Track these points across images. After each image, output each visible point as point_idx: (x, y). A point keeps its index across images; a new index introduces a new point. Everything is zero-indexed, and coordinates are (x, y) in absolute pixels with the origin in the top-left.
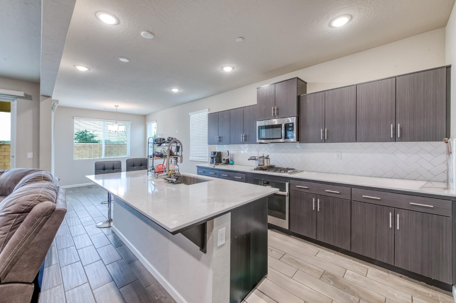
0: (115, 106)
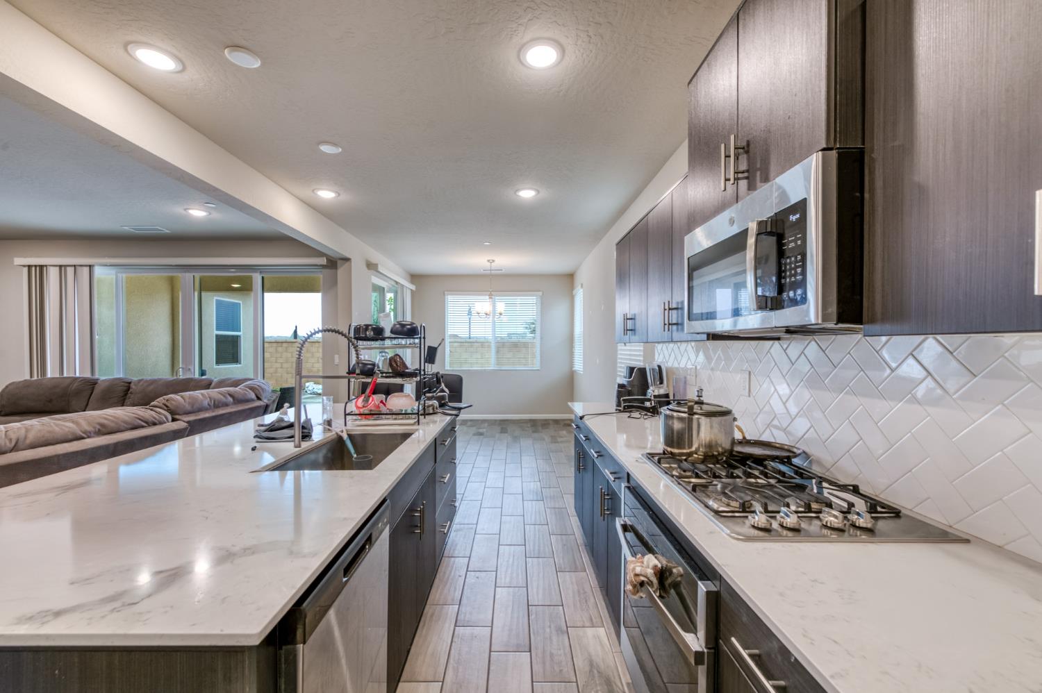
0: (489, 261)
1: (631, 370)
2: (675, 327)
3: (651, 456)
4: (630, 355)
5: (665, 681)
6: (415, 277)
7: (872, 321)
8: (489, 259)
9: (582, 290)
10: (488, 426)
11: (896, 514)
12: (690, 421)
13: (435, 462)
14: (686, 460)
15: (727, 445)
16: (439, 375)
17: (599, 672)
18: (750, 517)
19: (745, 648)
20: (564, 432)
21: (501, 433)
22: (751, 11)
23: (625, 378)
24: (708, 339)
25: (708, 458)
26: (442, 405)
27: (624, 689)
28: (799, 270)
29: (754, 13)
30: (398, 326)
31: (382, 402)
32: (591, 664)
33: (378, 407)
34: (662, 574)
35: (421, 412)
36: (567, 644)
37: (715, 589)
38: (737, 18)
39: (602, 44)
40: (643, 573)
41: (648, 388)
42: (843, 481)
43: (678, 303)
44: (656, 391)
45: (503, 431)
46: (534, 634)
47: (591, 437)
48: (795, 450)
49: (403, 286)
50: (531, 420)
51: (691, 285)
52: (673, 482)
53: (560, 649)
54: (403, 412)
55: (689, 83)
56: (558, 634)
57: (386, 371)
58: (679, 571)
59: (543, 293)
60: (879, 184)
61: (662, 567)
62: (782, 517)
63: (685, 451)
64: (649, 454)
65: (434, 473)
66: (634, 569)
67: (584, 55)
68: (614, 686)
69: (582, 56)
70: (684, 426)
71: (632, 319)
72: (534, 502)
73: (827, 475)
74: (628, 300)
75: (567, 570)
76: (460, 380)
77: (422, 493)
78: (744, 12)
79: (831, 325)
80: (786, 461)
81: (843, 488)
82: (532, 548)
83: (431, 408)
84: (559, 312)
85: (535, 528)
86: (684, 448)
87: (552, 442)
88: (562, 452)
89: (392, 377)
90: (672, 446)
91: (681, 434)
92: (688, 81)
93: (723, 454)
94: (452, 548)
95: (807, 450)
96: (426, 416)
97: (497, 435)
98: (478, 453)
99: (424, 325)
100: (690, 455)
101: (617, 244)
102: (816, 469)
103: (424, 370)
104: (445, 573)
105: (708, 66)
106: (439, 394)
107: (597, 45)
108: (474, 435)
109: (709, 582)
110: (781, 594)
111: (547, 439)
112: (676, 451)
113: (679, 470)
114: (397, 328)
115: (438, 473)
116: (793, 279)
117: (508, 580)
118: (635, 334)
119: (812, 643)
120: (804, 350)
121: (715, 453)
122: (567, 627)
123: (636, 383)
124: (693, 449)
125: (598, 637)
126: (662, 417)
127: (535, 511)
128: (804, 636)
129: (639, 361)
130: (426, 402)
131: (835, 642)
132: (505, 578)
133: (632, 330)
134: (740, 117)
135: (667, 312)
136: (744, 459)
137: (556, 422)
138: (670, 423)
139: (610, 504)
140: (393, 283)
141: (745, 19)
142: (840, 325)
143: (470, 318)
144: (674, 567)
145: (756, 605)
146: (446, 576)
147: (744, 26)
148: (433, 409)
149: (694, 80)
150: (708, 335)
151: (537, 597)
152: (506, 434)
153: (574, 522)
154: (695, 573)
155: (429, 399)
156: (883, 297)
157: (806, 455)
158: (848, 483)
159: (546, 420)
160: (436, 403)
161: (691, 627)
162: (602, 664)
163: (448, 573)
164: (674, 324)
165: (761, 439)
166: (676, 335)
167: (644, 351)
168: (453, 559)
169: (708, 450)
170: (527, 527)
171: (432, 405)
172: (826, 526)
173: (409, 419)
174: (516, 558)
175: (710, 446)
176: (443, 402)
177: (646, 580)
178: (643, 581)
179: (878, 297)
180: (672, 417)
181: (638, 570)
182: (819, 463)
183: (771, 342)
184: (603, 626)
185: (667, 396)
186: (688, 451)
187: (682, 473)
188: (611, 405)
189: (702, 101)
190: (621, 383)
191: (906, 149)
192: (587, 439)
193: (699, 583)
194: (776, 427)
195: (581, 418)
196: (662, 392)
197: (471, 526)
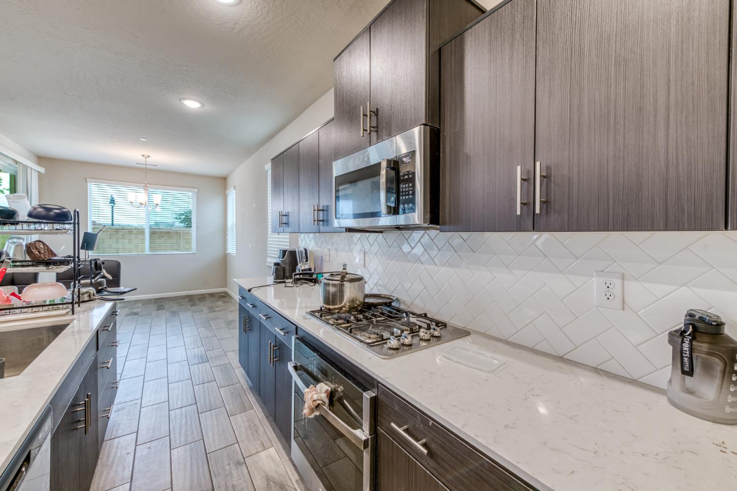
0: (143, 156)
1: (284, 252)
2: (321, 223)
3: (312, 313)
4: (278, 241)
5: (321, 467)
6: (41, 159)
7: (444, 224)
8: (143, 154)
9: (234, 191)
10: (142, 305)
11: (445, 325)
12: (342, 286)
13: (97, 349)
14: (338, 312)
15: (361, 300)
16: (98, 262)
17: (274, 482)
18: (388, 343)
19: (400, 427)
20: (220, 303)
21: (157, 310)
22: (379, 28)
23: (280, 258)
24: (346, 231)
25: (351, 309)
26: (99, 291)
27: (294, 486)
28: (411, 192)
29: (381, 30)
30: (40, 210)
31: (13, 294)
32: (268, 479)
33: (8, 300)
34: (331, 395)
35: (76, 300)
36: (246, 472)
37: (374, 395)
38: (369, 29)
39: (273, 6)
40: (319, 398)
41: (297, 264)
42: (418, 312)
43: (324, 206)
44: (303, 266)
45: (160, 308)
46: (215, 476)
47: (257, 304)
48: (392, 298)
49: (26, 167)
50: (187, 296)
51: (337, 195)
52: (334, 329)
53: (240, 479)
54: (48, 303)
55: (335, 59)
56: (237, 467)
57: (21, 259)
58: (341, 389)
59: (199, 189)
60: (448, 150)
61: (331, 390)
62: (403, 339)
63: (337, 307)
64: (312, 312)
65: (95, 362)
66: (312, 397)
67: (258, 8)
68: (287, 487)
69: (257, 8)
70: (336, 289)
71: (285, 215)
72: (200, 365)
73: (409, 310)
74: (282, 202)
75: (237, 413)
76: (118, 265)
77: (84, 385)
78: (374, 27)
79: (426, 225)
80: (389, 305)
81: (420, 316)
82: (203, 404)
83: (86, 296)
84: (213, 208)
85: (204, 387)
86: (337, 305)
87: (210, 312)
88: (221, 319)
89: (33, 265)
90: (328, 304)
91: (334, 295)
92: (334, 57)
93: (359, 305)
94: (115, 429)
95: (398, 297)
96: (81, 304)
97: (154, 313)
98: (134, 332)
99: (77, 210)
100: (341, 308)
101: (272, 160)
102: (402, 307)
103: (78, 257)
104: (108, 456)
105: (349, 52)
106: (100, 280)
107: (269, 5)
108: (127, 315)
109: (370, 391)
110: (421, 387)
111: (205, 310)
112: (331, 307)
113: (333, 320)
114: (40, 212)
115: (100, 360)
116: (407, 197)
117: (183, 439)
118: (288, 226)
119: (446, 411)
120: (421, 238)
121: (356, 306)
122: (244, 458)
123: (287, 261)
124: (343, 304)
125: (270, 457)
126: (322, 284)
127: (202, 372)
128: (441, 408)
129: (286, 245)
130: (81, 289)
131: (455, 406)
132: (180, 437)
133: (285, 223)
134: (372, 92)
135: (316, 212)
136: (370, 306)
137: (212, 295)
138: (328, 288)
139: (280, 352)
140: (11, 162)
141: (375, 31)
142: (430, 226)
143: (113, 207)
144: (338, 387)
145: (411, 398)
146: (111, 460)
147: (374, 36)
148: (90, 296)
149: (339, 58)
150: (346, 229)
151: (213, 442)
152: (164, 311)
153: (239, 373)
154: (360, 388)
155: (85, 285)
156: (449, 211)
157: (397, 300)
158: (421, 313)
159: (202, 295)
160: (92, 290)
161: (357, 425)
162: (276, 475)
163: (112, 454)
164: (321, 221)
165: (371, 293)
166: (322, 228)
167: (290, 239)
168: (117, 440)
169: (351, 304)
170: (196, 388)
171: (87, 292)
172: (421, 339)
173: (59, 309)
174: (188, 417)
175: (353, 301)
176: (100, 288)
177: (321, 402)
178: (319, 404)
179: (447, 212)
180: (328, 284)
181: (315, 397)
182: (404, 303)
183: (378, 234)
184: (273, 446)
185: (310, 269)
186: (339, 306)
187: (336, 321)
188: (271, 279)
189: (344, 74)
190: (276, 262)
191: (460, 135)
192: (254, 306)
193: (364, 393)
194: (380, 285)
195: (249, 291)
196: (307, 267)
197: (136, 401)
